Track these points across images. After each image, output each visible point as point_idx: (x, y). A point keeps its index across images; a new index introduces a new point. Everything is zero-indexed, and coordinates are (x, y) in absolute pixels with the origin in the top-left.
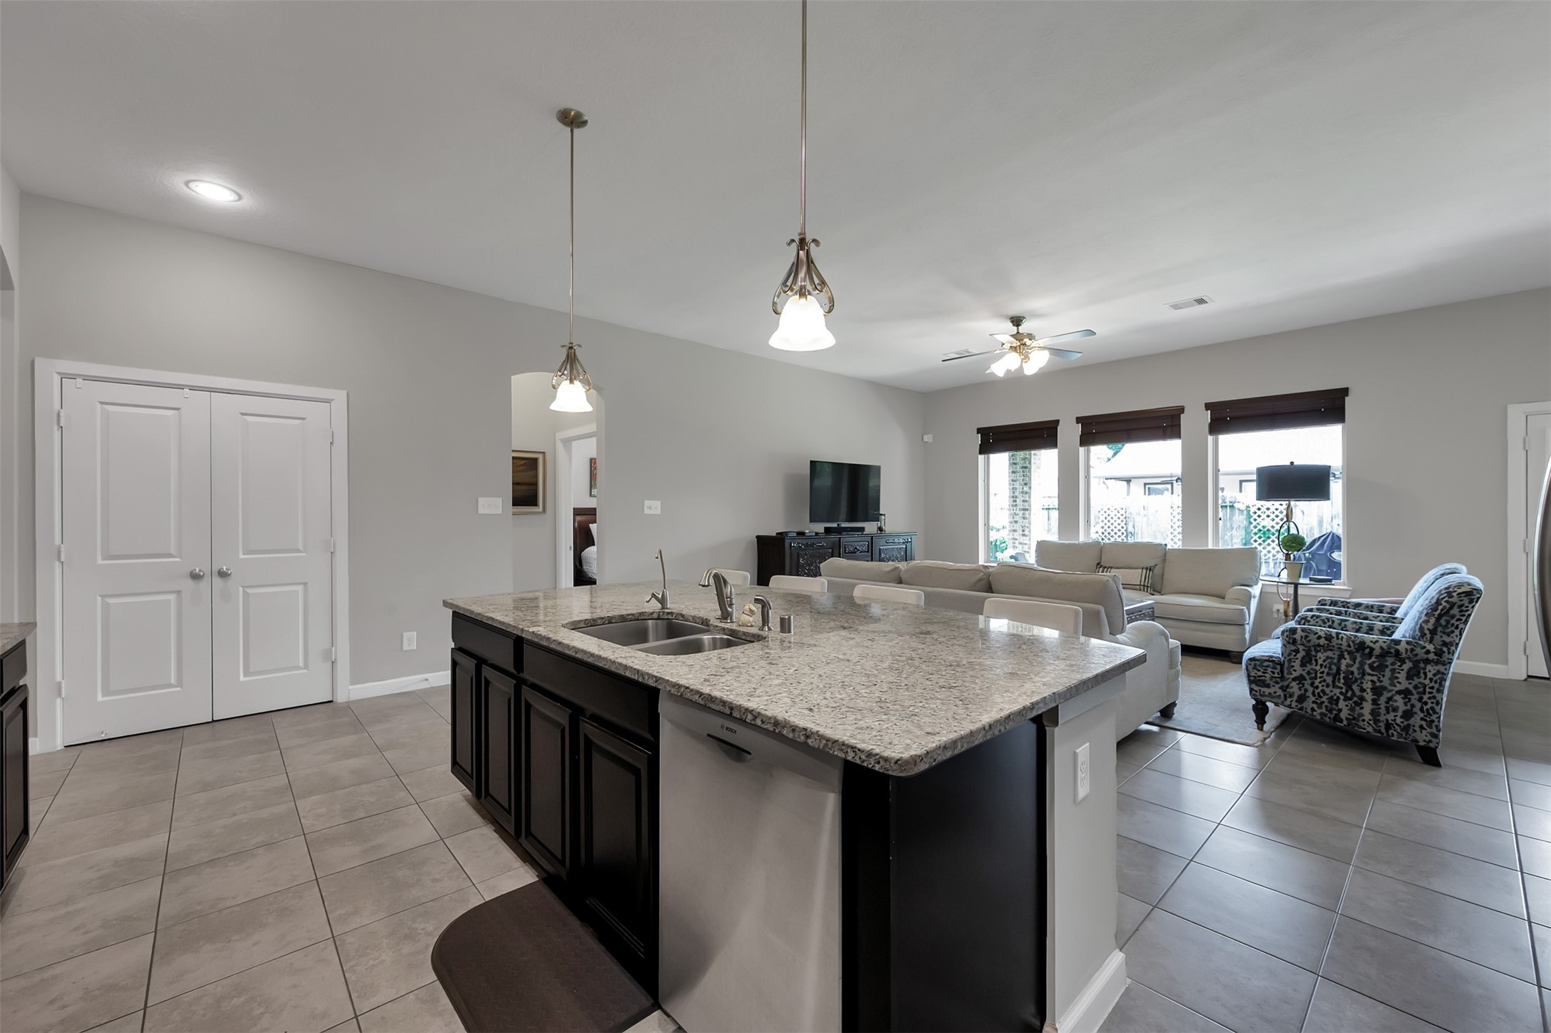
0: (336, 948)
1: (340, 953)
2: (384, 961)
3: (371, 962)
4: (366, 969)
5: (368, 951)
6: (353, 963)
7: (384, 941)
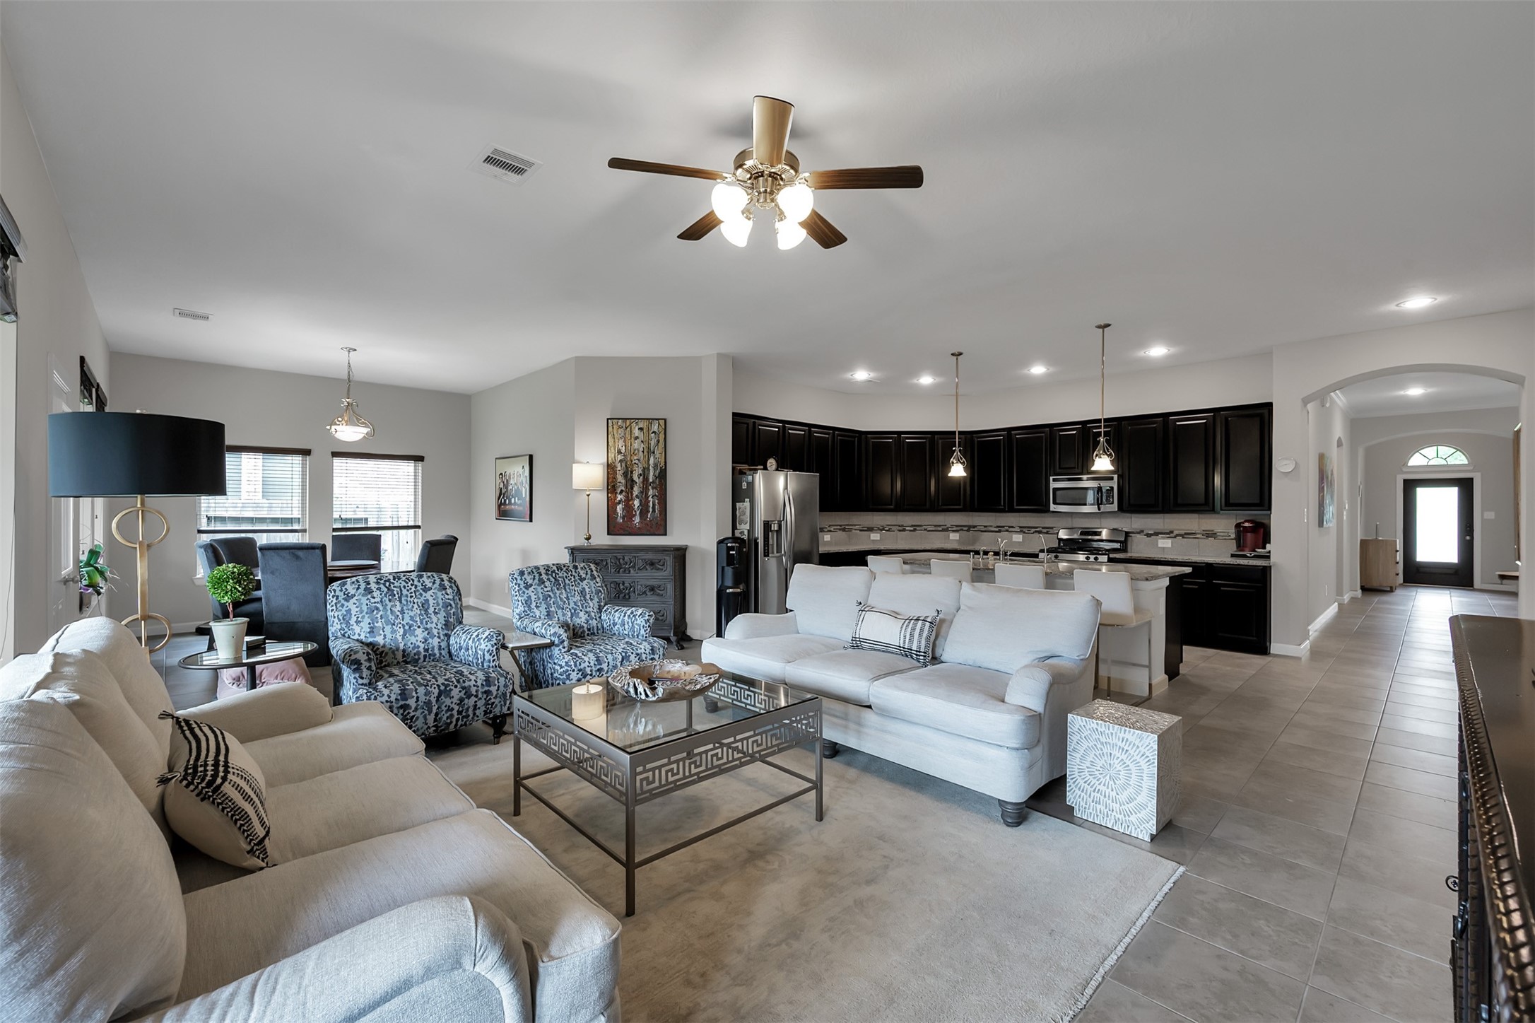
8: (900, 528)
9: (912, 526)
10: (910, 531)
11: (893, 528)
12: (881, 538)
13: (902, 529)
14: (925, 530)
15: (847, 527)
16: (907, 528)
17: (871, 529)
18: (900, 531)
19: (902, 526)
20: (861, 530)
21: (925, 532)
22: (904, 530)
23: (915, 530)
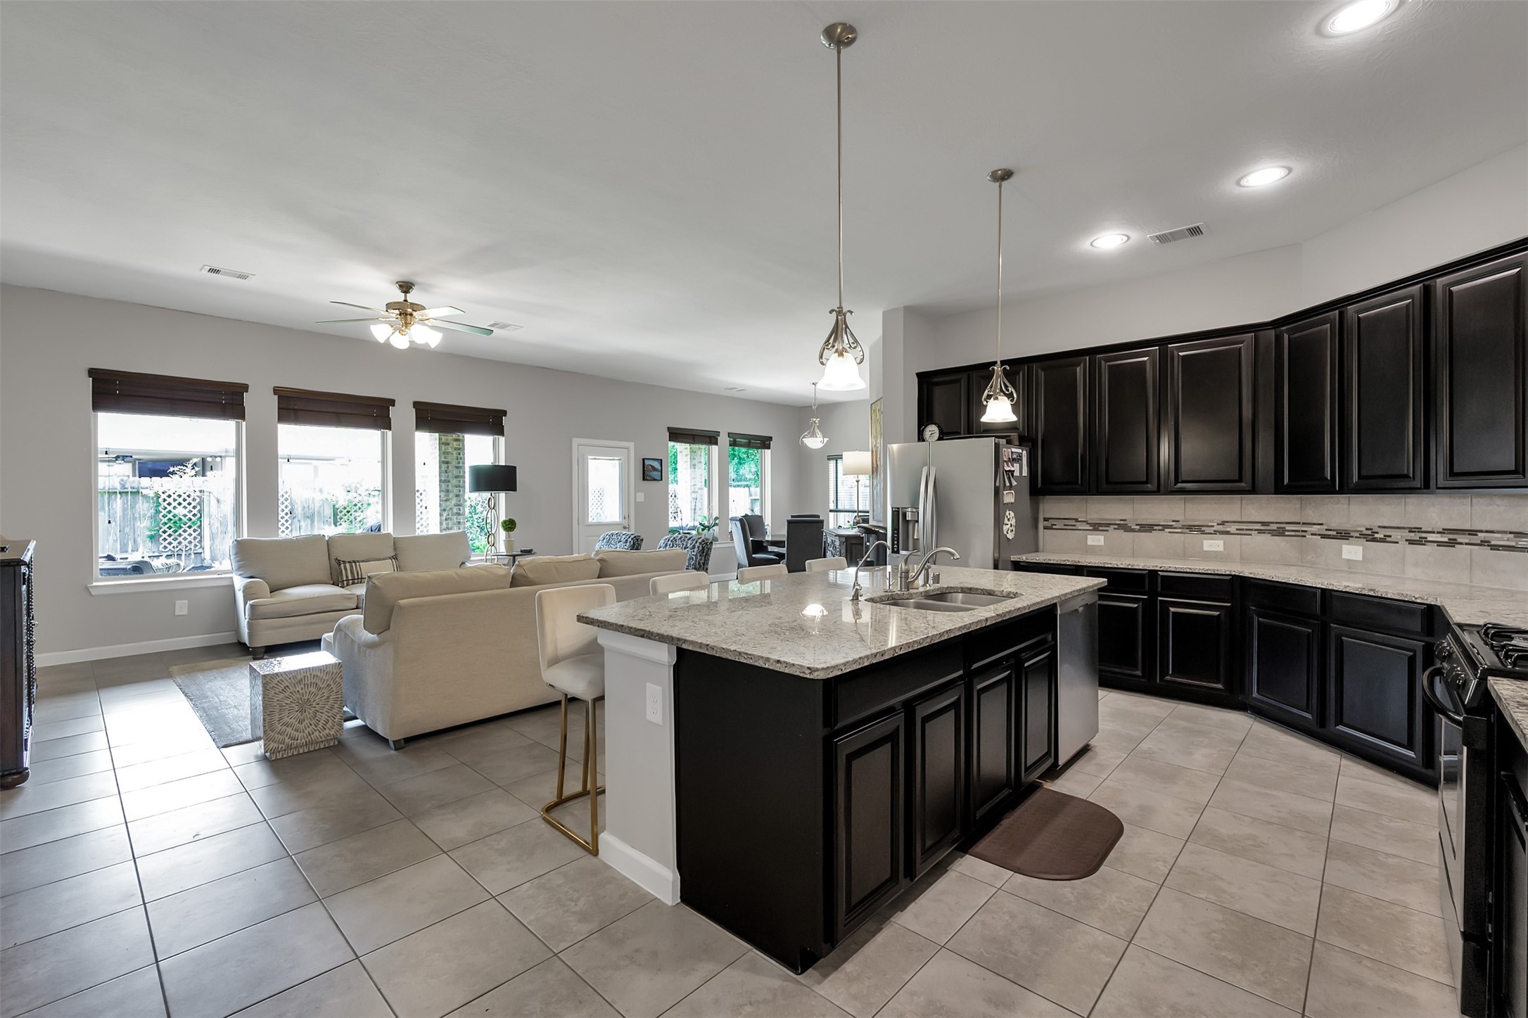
0: (1136, 932)
1: (1137, 926)
2: (1117, 898)
3: (1125, 903)
4: (1132, 902)
5: (1119, 911)
6: (1135, 913)
7: (1102, 908)
8: (1412, 536)
9: (1445, 531)
10: (1440, 544)
11: (1396, 535)
12: (1364, 556)
13: (1418, 537)
14: (1483, 543)
15: (1288, 527)
16: (1431, 537)
17: (1344, 535)
18: (1411, 542)
19: (1419, 530)
20: (1323, 536)
21: (1486, 551)
22: (1421, 542)
23: (1452, 543)
